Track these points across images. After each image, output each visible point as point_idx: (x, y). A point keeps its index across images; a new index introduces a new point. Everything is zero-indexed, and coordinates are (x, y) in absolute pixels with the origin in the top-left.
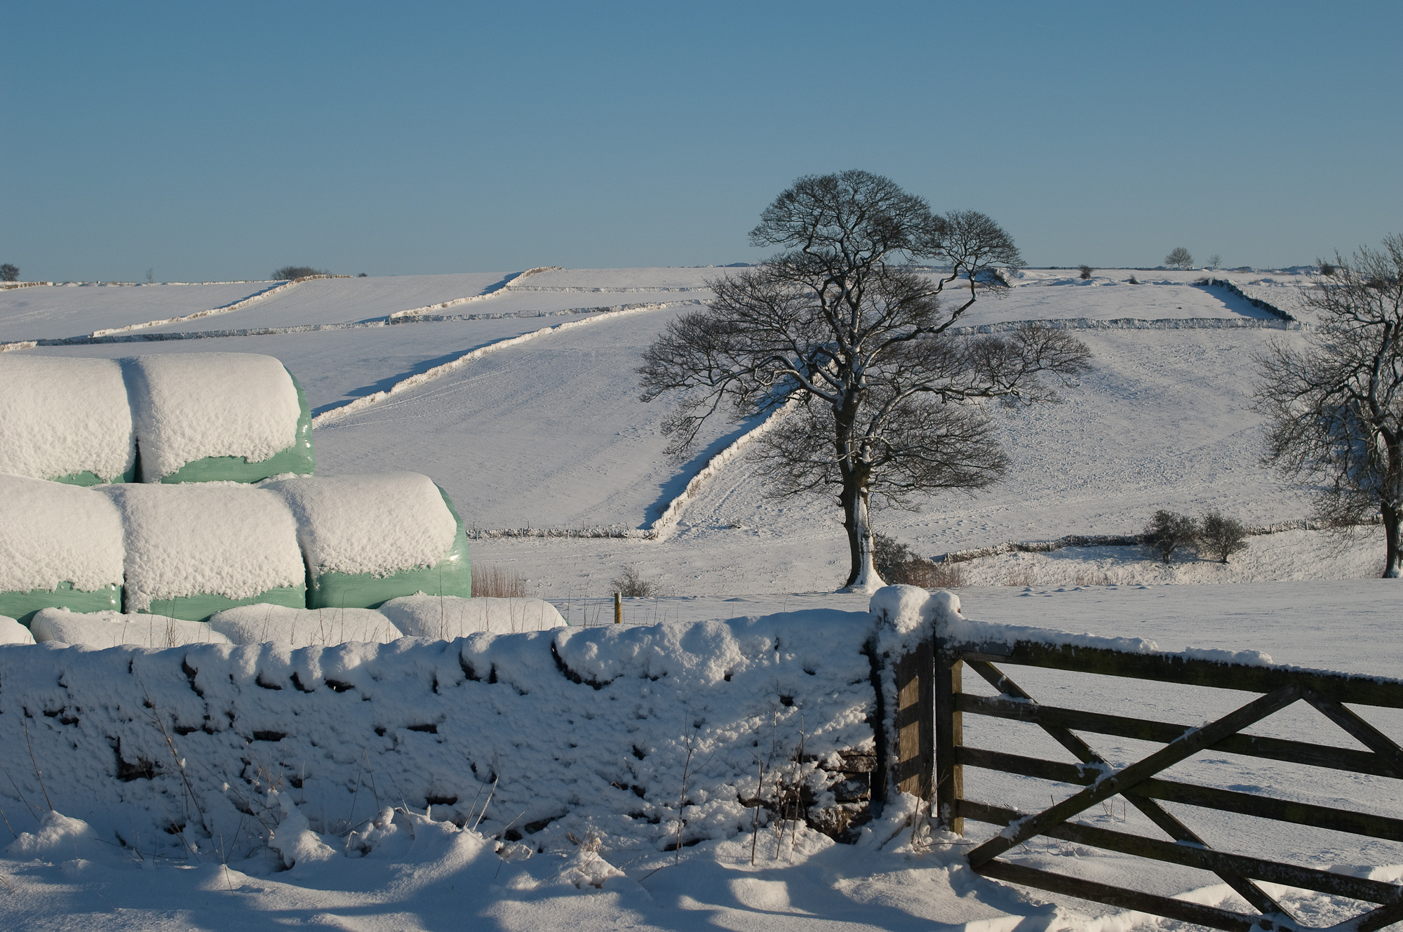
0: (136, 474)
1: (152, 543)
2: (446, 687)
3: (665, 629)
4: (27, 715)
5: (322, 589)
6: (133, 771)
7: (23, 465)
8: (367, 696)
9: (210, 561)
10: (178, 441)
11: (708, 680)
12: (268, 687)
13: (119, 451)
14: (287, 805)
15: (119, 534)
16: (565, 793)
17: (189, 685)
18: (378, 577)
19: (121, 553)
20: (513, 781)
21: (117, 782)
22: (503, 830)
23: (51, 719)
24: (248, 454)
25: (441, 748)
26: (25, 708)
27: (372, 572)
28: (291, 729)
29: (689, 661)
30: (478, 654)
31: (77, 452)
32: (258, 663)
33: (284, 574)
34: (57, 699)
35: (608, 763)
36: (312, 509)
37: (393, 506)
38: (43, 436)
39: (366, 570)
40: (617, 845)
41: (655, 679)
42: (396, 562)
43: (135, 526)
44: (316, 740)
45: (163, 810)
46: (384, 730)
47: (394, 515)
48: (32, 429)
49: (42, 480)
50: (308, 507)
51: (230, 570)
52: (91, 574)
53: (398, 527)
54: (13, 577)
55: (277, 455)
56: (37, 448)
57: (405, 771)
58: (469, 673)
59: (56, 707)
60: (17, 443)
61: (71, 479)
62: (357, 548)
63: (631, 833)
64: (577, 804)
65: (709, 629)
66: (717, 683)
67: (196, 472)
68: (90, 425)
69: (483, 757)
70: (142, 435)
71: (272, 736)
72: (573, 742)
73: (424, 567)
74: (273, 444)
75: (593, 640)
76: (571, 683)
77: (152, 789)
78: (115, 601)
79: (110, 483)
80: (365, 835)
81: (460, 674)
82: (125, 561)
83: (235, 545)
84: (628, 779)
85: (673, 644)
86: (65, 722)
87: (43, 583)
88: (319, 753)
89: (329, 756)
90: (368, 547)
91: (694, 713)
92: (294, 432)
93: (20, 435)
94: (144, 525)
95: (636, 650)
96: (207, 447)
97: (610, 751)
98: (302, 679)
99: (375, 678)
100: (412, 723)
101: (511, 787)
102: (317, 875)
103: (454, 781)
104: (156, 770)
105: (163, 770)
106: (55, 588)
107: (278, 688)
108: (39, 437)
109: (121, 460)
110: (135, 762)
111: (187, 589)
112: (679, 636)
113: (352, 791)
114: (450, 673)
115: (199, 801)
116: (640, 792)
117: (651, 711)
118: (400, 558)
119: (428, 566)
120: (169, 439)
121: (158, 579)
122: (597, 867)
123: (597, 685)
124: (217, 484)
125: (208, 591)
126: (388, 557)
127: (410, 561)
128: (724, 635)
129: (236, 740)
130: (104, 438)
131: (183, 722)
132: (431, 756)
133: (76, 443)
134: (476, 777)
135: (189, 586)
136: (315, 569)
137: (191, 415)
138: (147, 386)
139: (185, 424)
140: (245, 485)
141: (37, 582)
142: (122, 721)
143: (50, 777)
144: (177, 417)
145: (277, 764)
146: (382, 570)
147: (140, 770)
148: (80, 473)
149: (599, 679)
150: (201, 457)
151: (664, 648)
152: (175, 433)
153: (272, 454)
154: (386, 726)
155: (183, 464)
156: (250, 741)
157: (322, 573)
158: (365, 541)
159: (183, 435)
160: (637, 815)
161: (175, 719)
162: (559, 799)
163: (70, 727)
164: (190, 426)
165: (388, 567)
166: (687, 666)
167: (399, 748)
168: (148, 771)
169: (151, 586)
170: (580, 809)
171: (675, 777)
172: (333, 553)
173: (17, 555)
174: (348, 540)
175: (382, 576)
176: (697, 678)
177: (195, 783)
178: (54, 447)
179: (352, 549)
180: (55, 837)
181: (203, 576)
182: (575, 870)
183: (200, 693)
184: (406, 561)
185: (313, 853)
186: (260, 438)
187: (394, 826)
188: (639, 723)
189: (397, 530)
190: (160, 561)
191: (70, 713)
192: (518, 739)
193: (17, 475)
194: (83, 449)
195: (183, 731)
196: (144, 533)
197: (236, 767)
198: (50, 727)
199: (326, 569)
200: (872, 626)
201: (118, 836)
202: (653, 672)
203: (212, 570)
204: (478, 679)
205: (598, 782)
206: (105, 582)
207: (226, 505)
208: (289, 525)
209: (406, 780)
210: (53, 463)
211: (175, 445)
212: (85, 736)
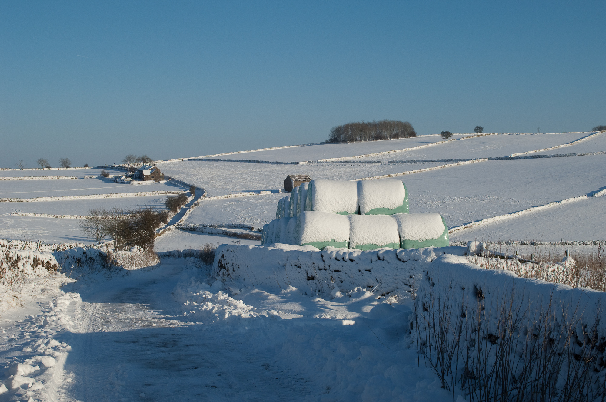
0: (359, 212)
1: (357, 230)
2: (374, 261)
3: (419, 249)
4: (291, 266)
5: (404, 244)
6: (310, 278)
7: (327, 209)
8: (358, 263)
9: (372, 236)
10: (369, 203)
11: (427, 261)
12: (338, 260)
13: (354, 206)
14: (335, 286)
15: (349, 228)
16: (395, 286)
17: (322, 259)
18: (420, 241)
19: (349, 233)
20: (384, 283)
21: (307, 281)
22: (381, 294)
23: (295, 266)
24: (389, 207)
25: (371, 275)
26: (291, 264)
27: (418, 240)
28: (341, 270)
29: (423, 257)
30: (380, 254)
31: (342, 206)
32: (335, 255)
33: (393, 240)
34: (297, 262)
35: (405, 279)
36: (403, 222)
37: (426, 222)
38: (333, 202)
39: (416, 239)
40: (404, 298)
41: (416, 261)
42: (425, 237)
43: (353, 226)
44: (346, 272)
45: (314, 286)
46: (361, 271)
47: (426, 225)
48: (330, 200)
49: (333, 213)
50: (401, 222)
51: (378, 238)
52: (340, 238)
53: (426, 228)
54: (319, 238)
55: (397, 208)
56: (331, 205)
57: (363, 280)
58: (379, 258)
59: (297, 264)
60: (326, 203)
61: (341, 213)
62: (414, 233)
63: (407, 295)
64: (397, 288)
65: (429, 250)
66: (429, 262)
67: (374, 212)
68: (346, 199)
69: (379, 277)
70: (360, 202)
71: (337, 271)
72: (397, 274)
73: (434, 239)
74: (396, 204)
75: (404, 252)
76: (399, 261)
77: (313, 282)
78: (347, 245)
79: (351, 214)
80: (350, 293)
81: (377, 258)
82: (349, 235)
83: (379, 231)
84: (408, 283)
85: (420, 253)
86: (298, 267)
87: (327, 240)
88: (347, 275)
89: (349, 276)
90: (417, 233)
91: (424, 269)
92: (403, 201)
93: (327, 201)
94: (355, 226)
95: (412, 254)
96: (377, 205)
97: (405, 277)
98: (344, 258)
99: (360, 259)
100: (366, 269)
101: (384, 284)
102: (338, 300)
103: (372, 282)
104: (314, 278)
105: (316, 278)
106: (330, 241)
107: (339, 260)
108: (332, 202)
109: (354, 208)
110: (310, 276)
111: (365, 243)
112: (422, 251)
113: (352, 284)
114: (375, 258)
115: (322, 285)
116: (410, 286)
117: (414, 268)
118: (426, 236)
119: (435, 239)
120: (366, 203)
121: (358, 240)
122: (391, 300)
123: (404, 262)
124: (380, 215)
125: (371, 243)
126: (423, 236)
127: (429, 237)
128: (432, 251)
129: (330, 272)
130: (349, 202)
131: (320, 268)
132: (369, 276)
133: (342, 204)
134: (377, 282)
135: (366, 242)
136: (402, 238)
137: (373, 196)
138: (362, 189)
139: (371, 199)
140: (388, 215)
141: (326, 239)
142: (308, 267)
143: (294, 279)
144: (369, 197)
145: (338, 277)
146: (421, 240)
147: (311, 278)
148: (343, 211)
149: (405, 260)
150: (375, 208)
151: (418, 254)
152: (368, 201)
153: (396, 207)
154: (361, 270)
155: (371, 210)
156: (333, 272)
157: (404, 240)
158: (416, 231)
159: (370, 202)
160: (409, 292)
161: (319, 267)
162: (394, 287)
163: (299, 268)
164: (372, 199)
165: (423, 239)
166: (422, 258)
167: (363, 275)
168: (313, 278)
169: (356, 242)
170: (398, 290)
171: (418, 283)
172: (407, 234)
173: (320, 232)
174: (411, 231)
175: (421, 241)
176: (424, 261)
177: (321, 281)
178: (336, 205)
179: (412, 234)
180: (289, 291)
181: (370, 239)
182: (386, 300)
183: (324, 261)
184: (428, 237)
185: (338, 296)
186: (392, 203)
187: (356, 291)
188: (411, 271)
189: (426, 229)
190: (358, 235)
191: (299, 265)
192: (386, 273)
193: (326, 212)
194: (344, 205)
195: (320, 270)
196: (355, 227)
197: (329, 278)
198: (295, 268)
199: (405, 239)
200: (466, 250)
201: (305, 292)
202: (415, 259)
203: (372, 238)
204: (380, 260)
205: (402, 283)
206: (344, 240)
207: (379, 221)
208: (396, 226)
209: (363, 282)
210: (336, 209)
211: (368, 205)
212: (301, 270)
